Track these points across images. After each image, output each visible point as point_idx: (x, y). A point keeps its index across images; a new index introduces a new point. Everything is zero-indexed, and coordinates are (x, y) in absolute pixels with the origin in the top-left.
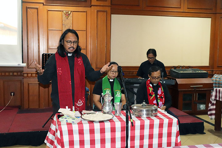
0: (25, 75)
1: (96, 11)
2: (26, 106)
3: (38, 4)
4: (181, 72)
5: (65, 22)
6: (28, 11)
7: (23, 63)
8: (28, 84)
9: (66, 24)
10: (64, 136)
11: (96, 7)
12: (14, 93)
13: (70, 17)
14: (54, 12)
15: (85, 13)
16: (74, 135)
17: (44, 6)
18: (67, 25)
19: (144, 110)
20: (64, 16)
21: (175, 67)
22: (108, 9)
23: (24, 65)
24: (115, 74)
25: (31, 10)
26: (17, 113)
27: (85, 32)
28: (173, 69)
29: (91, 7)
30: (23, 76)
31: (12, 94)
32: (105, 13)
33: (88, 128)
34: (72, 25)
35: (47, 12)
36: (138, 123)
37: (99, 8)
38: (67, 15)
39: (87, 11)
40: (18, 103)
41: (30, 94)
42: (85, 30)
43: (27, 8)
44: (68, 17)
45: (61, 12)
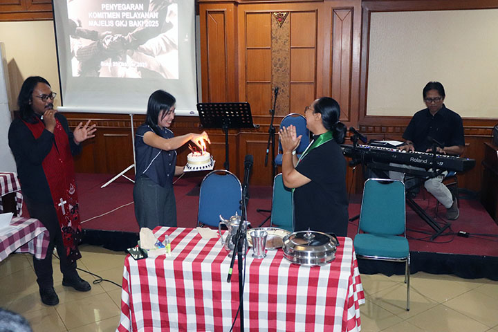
1: (331, 9)
3: (225, 5)
5: (276, 33)
6: (208, 18)
9: (278, 37)
11: (331, 2)
13: (286, 24)
14: (261, 15)
15: (314, 14)
17: (239, 5)
18: (280, 39)
20: (275, 21)
22: (357, 4)
25: (214, 15)
27: (314, 50)
29: (324, 1)
32: (351, 13)
34: (288, 38)
35: (246, 16)
37: (337, 4)
38: (281, 18)
39: (317, 10)
42: (314, 45)
43: (207, 13)
44: (282, 24)
45: (269, 15)
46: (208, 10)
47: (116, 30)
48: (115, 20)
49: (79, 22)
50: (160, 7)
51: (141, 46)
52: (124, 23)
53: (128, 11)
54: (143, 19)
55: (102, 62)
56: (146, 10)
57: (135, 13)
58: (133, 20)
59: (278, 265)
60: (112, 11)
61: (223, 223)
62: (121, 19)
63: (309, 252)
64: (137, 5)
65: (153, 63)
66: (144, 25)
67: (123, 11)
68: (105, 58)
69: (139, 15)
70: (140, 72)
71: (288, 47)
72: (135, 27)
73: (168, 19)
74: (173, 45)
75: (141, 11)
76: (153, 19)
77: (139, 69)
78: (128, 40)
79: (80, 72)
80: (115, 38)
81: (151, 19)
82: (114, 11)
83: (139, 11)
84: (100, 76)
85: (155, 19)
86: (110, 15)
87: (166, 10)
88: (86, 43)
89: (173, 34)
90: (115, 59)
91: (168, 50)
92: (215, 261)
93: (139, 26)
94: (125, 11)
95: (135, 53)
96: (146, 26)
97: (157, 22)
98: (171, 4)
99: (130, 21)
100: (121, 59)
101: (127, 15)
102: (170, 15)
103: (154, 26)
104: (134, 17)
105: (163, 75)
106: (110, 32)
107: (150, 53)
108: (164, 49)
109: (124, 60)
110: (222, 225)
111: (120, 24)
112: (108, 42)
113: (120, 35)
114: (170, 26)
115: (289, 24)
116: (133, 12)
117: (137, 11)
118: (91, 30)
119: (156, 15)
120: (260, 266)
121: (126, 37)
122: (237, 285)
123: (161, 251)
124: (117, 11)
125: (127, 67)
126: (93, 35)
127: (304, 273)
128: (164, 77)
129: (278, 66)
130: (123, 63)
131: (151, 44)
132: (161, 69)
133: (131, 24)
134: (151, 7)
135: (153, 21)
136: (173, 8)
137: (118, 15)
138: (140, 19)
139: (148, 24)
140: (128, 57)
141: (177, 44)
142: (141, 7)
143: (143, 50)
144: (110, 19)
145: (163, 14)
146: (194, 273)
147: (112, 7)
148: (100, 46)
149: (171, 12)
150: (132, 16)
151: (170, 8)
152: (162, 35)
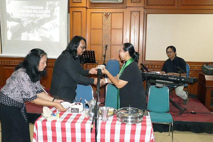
1: (130, 12)
3: (82, 8)
4: (211, 69)
5: (105, 22)
6: (74, 15)
9: (106, 24)
11: (130, 8)
14: (96, 14)
15: (122, 14)
17: (88, 9)
18: (106, 25)
20: (104, 17)
21: (207, 64)
22: (142, 10)
25: (76, 13)
27: (122, 30)
28: (205, 66)
29: (126, 8)
34: (110, 24)
35: (91, 14)
38: (107, 15)
39: (124, 12)
42: (122, 28)
43: (73, 12)
44: (107, 18)
45: (101, 14)
46: (74, 10)
47: (30, 18)
48: (29, 14)
49: (12, 14)
50: (51, 8)
51: (41, 26)
52: (34, 15)
53: (36, 9)
54: (43, 14)
55: (22, 33)
56: (44, 9)
57: (39, 11)
58: (38, 14)
59: (115, 124)
60: (28, 9)
61: (86, 103)
62: (32, 13)
63: (130, 117)
64: (40, 7)
65: (47, 34)
66: (44, 16)
67: (33, 9)
68: (24, 31)
69: (41, 12)
70: (41, 38)
71: (110, 28)
72: (39, 17)
73: (55, 14)
74: (57, 26)
75: (42, 10)
76: (48, 14)
77: (40, 37)
78: (36, 23)
79: (11, 38)
80: (29, 22)
82: (29, 9)
83: (41, 10)
84: (21, 40)
85: (49, 14)
86: (27, 11)
87: (54, 9)
88: (14, 24)
89: (57, 21)
90: (29, 32)
91: (54, 28)
92: (82, 123)
93: (41, 17)
94: (35, 10)
95: (39, 29)
96: (44, 17)
97: (50, 15)
98: (56, 7)
99: (37, 14)
100: (32, 32)
101: (35, 11)
102: (56, 12)
103: (48, 17)
104: (38, 13)
105: (52, 39)
106: (27, 19)
107: (46, 30)
108: (53, 28)
109: (33, 32)
110: (86, 104)
111: (32, 15)
112: (26, 24)
113: (32, 21)
114: (56, 17)
115: (110, 18)
116: (38, 10)
117: (40, 10)
118: (18, 18)
119: (49, 12)
120: (106, 125)
121: (35, 22)
122: (94, 134)
123: (54, 118)
124: (31, 9)
125: (35, 36)
126: (18, 20)
127: (128, 127)
128: (52, 40)
129: (105, 37)
130: (32, 34)
132: (51, 37)
133: (37, 16)
134: (47, 8)
135: (48, 15)
136: (58, 9)
137: (31, 11)
138: (41, 14)
139: (46, 16)
140: (35, 31)
141: (59, 25)
142: (42, 8)
143: (43, 28)
144: (27, 13)
145: (52, 11)
146: (72, 129)
147: (28, 7)
148: (22, 25)
149: (57, 11)
150: (38, 12)
151: (56, 9)
152: (51, 21)
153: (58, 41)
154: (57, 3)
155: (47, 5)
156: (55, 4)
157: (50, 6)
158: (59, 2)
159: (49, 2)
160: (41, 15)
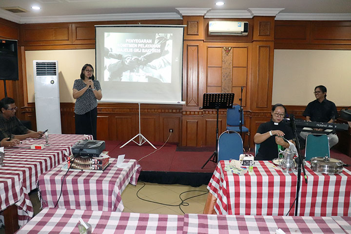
0: (184, 113)
1: (258, 46)
2: (184, 144)
3: (198, 42)
5: (225, 58)
7: (182, 101)
8: (187, 122)
10: (230, 187)
11: (258, 42)
12: (172, 130)
13: (230, 54)
14: (214, 48)
15: (246, 49)
16: (240, 187)
18: (227, 62)
19: (326, 166)
20: (224, 52)
21: (346, 108)
22: (272, 44)
23: (184, 103)
24: (279, 117)
25: (191, 47)
26: (176, 151)
27: (246, 69)
28: (344, 110)
29: (252, 42)
30: (182, 113)
31: (171, 131)
32: (268, 49)
33: (256, 181)
34: (231, 62)
35: (207, 49)
36: (311, 179)
37: (261, 44)
38: (228, 51)
39: (248, 47)
40: (176, 141)
41: (189, 131)
42: (246, 66)
43: (188, 46)
45: (221, 48)
46: (188, 44)
47: (134, 54)
48: (133, 48)
49: (111, 49)
50: (162, 41)
51: (149, 64)
52: (139, 50)
53: (142, 43)
54: (151, 48)
55: (124, 73)
56: (153, 43)
58: (145, 48)
60: (132, 43)
62: (137, 48)
64: (148, 40)
65: (155, 74)
67: (139, 43)
68: (126, 70)
69: (149, 46)
71: (232, 67)
72: (146, 53)
73: (166, 49)
74: (169, 63)
75: (150, 43)
77: (147, 77)
78: (141, 60)
79: (109, 79)
80: (133, 59)
81: (156, 48)
82: (134, 43)
83: (149, 44)
84: (122, 81)
85: (158, 48)
86: (131, 46)
87: (165, 43)
88: (114, 61)
89: (169, 57)
90: (132, 71)
91: (165, 66)
93: (149, 52)
94: (140, 43)
95: (145, 68)
96: (153, 52)
97: (160, 50)
98: (168, 40)
99: (143, 49)
100: (136, 71)
101: (141, 45)
102: (167, 46)
103: (157, 52)
105: (161, 80)
106: (130, 55)
107: (155, 68)
108: (163, 66)
109: (138, 71)
111: (137, 50)
112: (128, 61)
113: (136, 57)
114: (167, 52)
115: (232, 54)
116: (145, 44)
118: (118, 54)
119: (159, 46)
121: (140, 59)
124: (136, 43)
125: (140, 76)
126: (119, 57)
128: (162, 82)
129: (225, 77)
130: (137, 74)
131: (155, 63)
132: (161, 77)
133: (144, 51)
134: (156, 41)
136: (170, 43)
137: (136, 45)
138: (149, 48)
139: (154, 51)
140: (140, 69)
142: (150, 41)
143: (150, 66)
144: (131, 48)
145: (163, 45)
147: (132, 41)
148: (123, 63)
149: (169, 44)
150: (145, 46)
151: (168, 42)
152: (162, 58)
153: (170, 82)
154: (169, 35)
155: (157, 37)
156: (166, 36)
157: (160, 39)
158: (172, 34)
159: (159, 34)
160: (148, 50)
